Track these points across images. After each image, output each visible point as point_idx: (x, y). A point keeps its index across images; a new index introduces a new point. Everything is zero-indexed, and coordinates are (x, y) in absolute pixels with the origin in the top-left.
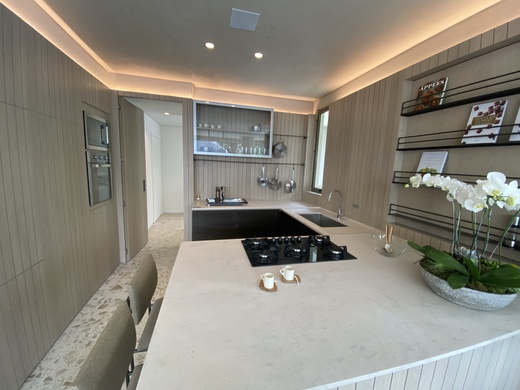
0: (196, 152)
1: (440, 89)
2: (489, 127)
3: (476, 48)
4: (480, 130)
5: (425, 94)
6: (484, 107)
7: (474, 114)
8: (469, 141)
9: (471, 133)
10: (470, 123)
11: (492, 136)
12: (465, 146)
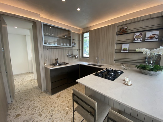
0: (44, 45)
1: (126, 29)
2: (140, 38)
3: (136, 20)
4: (138, 39)
5: (122, 30)
6: (138, 34)
7: (135, 35)
8: (135, 41)
9: (135, 40)
10: (135, 37)
11: (141, 40)
12: (134, 42)
